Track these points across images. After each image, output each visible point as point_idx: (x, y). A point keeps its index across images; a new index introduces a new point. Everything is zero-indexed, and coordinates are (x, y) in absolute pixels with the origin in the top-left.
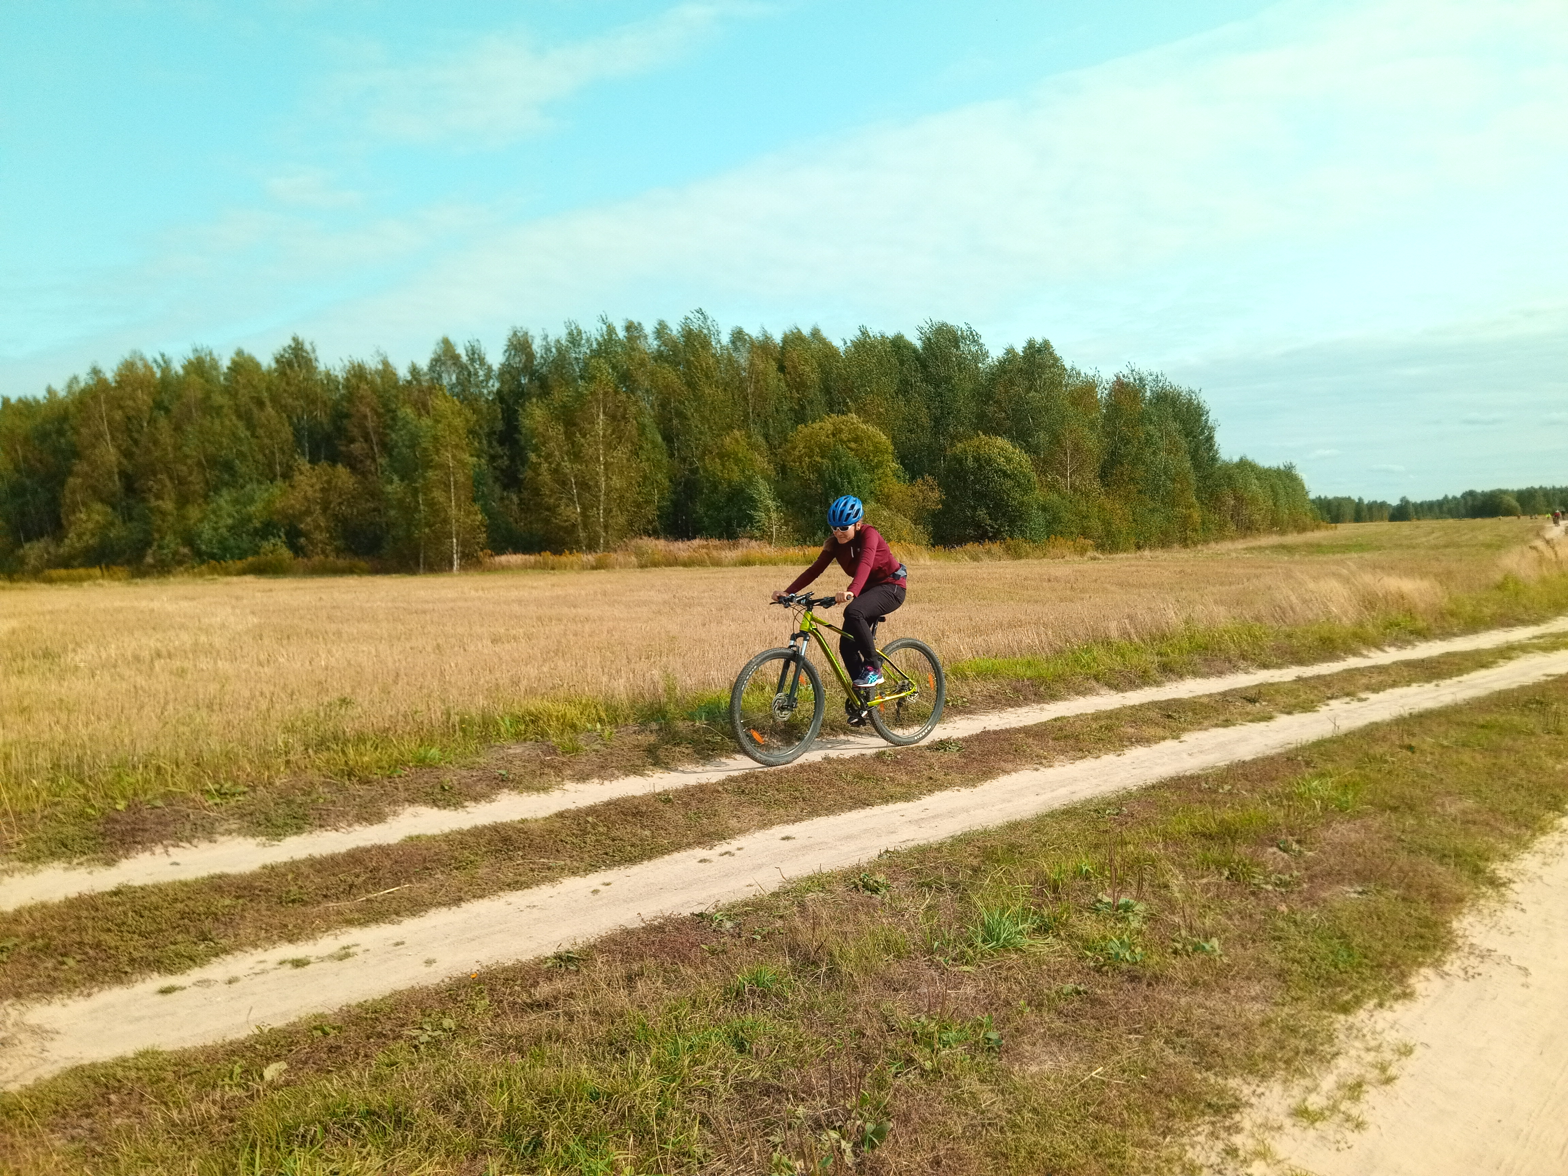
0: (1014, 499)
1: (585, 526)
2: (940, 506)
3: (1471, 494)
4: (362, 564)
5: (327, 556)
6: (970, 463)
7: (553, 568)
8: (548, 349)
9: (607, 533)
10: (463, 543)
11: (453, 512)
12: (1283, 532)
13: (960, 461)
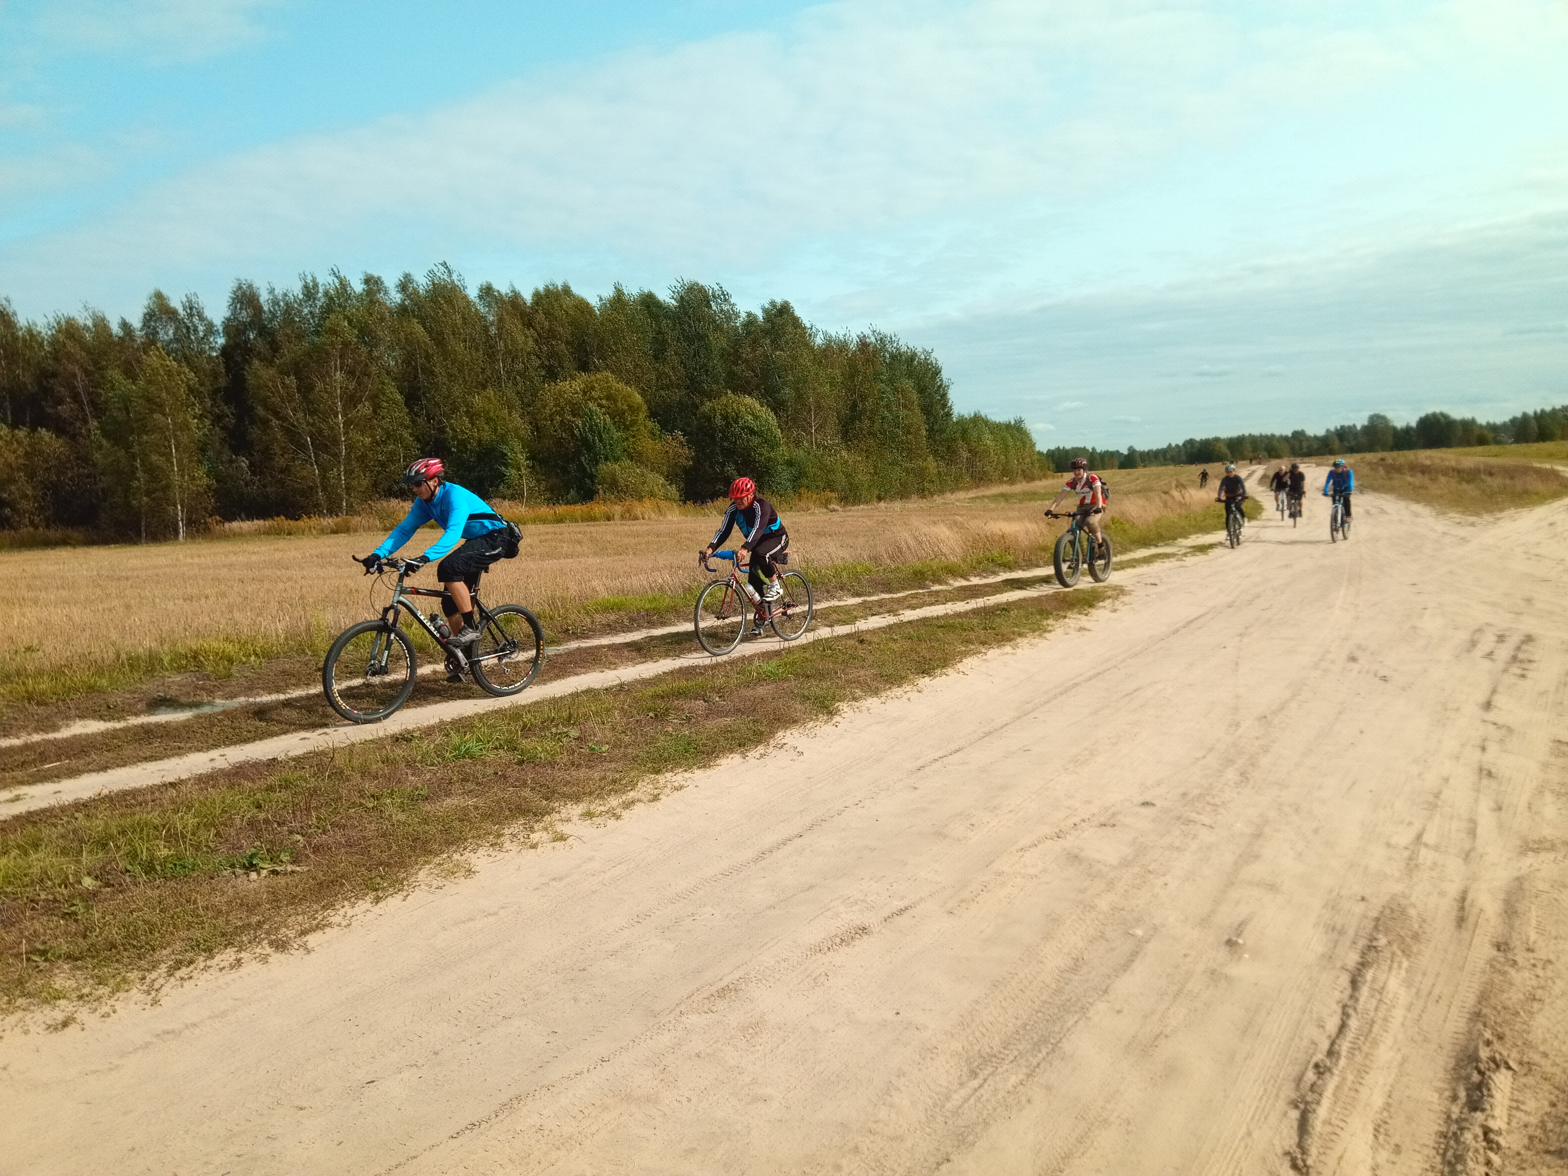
0: (761, 455)
1: (324, 489)
2: (691, 463)
3: (1190, 442)
4: (76, 535)
5: (36, 528)
6: (718, 421)
7: (290, 534)
8: (275, 303)
9: (349, 495)
10: (190, 511)
11: (176, 478)
12: (1012, 482)
13: (709, 419)
